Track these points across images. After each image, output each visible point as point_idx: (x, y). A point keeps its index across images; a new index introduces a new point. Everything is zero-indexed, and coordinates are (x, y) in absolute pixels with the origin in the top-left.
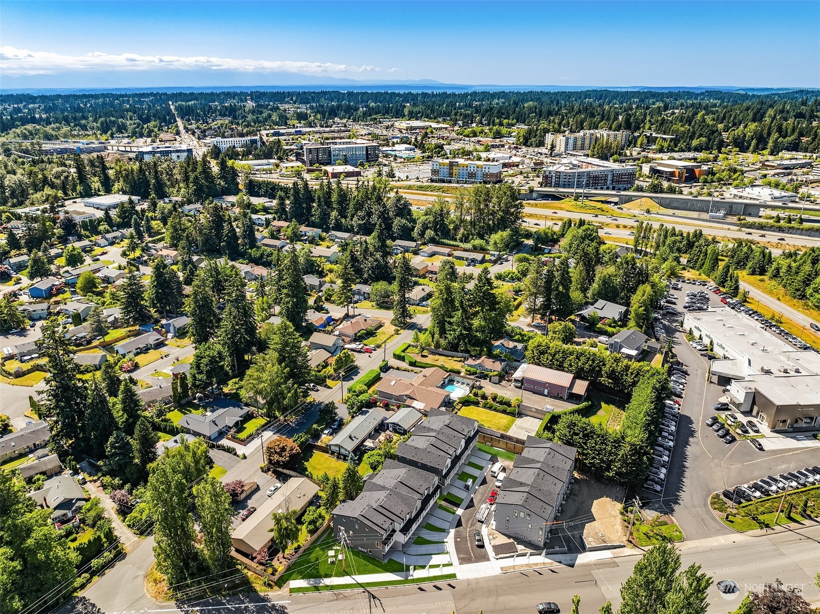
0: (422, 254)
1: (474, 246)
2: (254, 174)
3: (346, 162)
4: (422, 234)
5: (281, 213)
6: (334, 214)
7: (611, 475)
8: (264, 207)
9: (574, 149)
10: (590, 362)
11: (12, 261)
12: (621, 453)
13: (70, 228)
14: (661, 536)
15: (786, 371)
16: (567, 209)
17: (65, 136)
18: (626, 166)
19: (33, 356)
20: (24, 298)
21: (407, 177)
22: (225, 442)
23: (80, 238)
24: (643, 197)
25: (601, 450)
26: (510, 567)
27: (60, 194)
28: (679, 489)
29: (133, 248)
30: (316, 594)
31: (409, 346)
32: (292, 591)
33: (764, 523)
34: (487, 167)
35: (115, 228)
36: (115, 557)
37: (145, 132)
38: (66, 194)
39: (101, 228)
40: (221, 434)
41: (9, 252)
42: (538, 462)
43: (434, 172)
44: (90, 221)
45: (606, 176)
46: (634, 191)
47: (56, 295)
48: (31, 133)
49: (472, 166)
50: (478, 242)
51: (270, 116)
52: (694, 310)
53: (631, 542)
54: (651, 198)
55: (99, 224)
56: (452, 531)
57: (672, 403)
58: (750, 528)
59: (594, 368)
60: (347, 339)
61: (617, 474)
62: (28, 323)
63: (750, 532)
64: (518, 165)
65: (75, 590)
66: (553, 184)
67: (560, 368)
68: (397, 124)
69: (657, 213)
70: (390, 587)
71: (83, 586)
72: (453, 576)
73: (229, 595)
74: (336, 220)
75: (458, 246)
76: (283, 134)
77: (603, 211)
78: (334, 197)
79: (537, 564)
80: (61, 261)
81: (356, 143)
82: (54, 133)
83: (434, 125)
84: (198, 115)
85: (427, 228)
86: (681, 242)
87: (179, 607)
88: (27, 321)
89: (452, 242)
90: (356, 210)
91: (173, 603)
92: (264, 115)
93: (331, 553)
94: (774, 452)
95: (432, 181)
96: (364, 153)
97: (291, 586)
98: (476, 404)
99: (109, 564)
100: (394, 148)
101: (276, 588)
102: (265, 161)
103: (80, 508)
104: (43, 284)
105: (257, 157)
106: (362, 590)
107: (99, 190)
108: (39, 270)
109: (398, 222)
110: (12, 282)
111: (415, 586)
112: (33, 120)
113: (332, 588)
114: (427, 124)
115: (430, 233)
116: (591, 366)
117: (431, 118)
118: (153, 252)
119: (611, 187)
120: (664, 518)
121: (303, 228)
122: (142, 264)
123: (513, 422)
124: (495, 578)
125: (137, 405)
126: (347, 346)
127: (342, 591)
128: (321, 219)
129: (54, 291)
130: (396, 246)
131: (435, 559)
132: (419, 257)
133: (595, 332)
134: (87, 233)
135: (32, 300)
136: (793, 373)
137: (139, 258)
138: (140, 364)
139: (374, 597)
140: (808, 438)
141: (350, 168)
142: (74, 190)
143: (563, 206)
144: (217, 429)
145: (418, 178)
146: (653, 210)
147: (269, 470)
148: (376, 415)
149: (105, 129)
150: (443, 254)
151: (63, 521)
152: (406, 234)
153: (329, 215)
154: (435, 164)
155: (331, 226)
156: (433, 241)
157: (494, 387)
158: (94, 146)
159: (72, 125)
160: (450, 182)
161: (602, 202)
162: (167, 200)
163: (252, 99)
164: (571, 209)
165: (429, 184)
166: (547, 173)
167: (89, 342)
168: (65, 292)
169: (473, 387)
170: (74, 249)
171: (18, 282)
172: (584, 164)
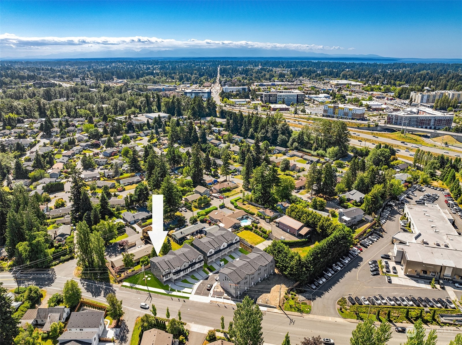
0: (287, 155)
1: (317, 153)
2: (235, 106)
3: (283, 103)
4: (292, 145)
5: (227, 127)
6: (251, 130)
7: (286, 273)
8: (221, 124)
9: (428, 101)
10: (313, 219)
11: (102, 139)
12: (292, 263)
13: (131, 127)
14: (298, 309)
15: (438, 245)
16: (393, 138)
17: (162, 82)
18: (447, 114)
19: (90, 180)
20: (101, 156)
21: (311, 113)
22: (135, 226)
23: (134, 132)
24: (447, 134)
25: (284, 260)
26: (215, 302)
27: (138, 111)
28: (327, 290)
29: (152, 138)
30: (130, 289)
31: (240, 199)
32: (122, 286)
33: (360, 317)
34: (355, 110)
35: (151, 129)
36: (70, 258)
37: (199, 81)
38: (140, 111)
39: (144, 128)
40: (135, 222)
41: (103, 136)
42: (250, 259)
43: (325, 111)
44: (140, 124)
45: (430, 120)
46: (443, 130)
47: (113, 156)
48: (148, 80)
49: (346, 109)
50: (321, 151)
51: (265, 75)
52: (420, 204)
53: (280, 307)
54: (452, 136)
55: (144, 126)
56: (201, 281)
57: (357, 249)
58: (351, 317)
59: (315, 223)
60: (215, 191)
61: (289, 274)
62: (97, 166)
63: (350, 320)
64: (383, 110)
65: (52, 266)
66: (393, 122)
67: (299, 220)
68: (331, 82)
69: (452, 146)
70: (159, 295)
71: (55, 265)
72: (188, 298)
73: (99, 281)
74: (252, 133)
75: (310, 153)
76: (265, 85)
77: (416, 141)
78: (253, 122)
79: (228, 304)
80: (121, 142)
81: (293, 93)
82: (157, 80)
83: (353, 83)
84: (229, 73)
85: (295, 141)
86: (436, 163)
87: (81, 280)
88: (96, 165)
89: (307, 151)
90: (261, 129)
91: (80, 278)
92: (262, 74)
93: (146, 276)
94: (397, 285)
95: (323, 116)
96: (296, 98)
97: (123, 284)
98: (251, 230)
99: (67, 260)
100: (318, 96)
101: (117, 283)
102: (244, 100)
103: (67, 238)
104: (109, 150)
105: (241, 98)
106: (148, 293)
107: (155, 110)
108: (110, 144)
109: (281, 137)
110: (100, 149)
111: (170, 297)
112: (152, 74)
113: (137, 289)
114: (349, 82)
115: (296, 144)
116: (313, 221)
117: (354, 79)
118: (161, 141)
119: (433, 127)
120: (307, 302)
121: (235, 136)
122: (154, 146)
123: (264, 241)
124: (205, 304)
125: (107, 204)
126: (213, 194)
127: (140, 291)
128: (245, 132)
129: (113, 154)
130: (276, 149)
131: (186, 290)
132: (285, 156)
133: (341, 206)
134: (137, 130)
135: (104, 157)
136: (443, 247)
137: (154, 143)
138: (126, 189)
139: (151, 297)
140: (425, 283)
141: (284, 106)
142: (144, 109)
143: (391, 136)
144: (134, 219)
145: (316, 114)
146: (450, 143)
147: (143, 240)
148: (199, 226)
149: (181, 79)
150: (298, 156)
151: (59, 241)
152: (284, 144)
153: (249, 130)
154: (326, 106)
155: (249, 136)
156: (296, 149)
157: (265, 224)
158: (170, 87)
159: (168, 76)
160: (333, 117)
161: (420, 135)
162: (181, 117)
163: (261, 65)
164: (396, 138)
165: (321, 117)
166: (390, 116)
167: (113, 177)
168: (117, 155)
169: (254, 222)
170: (126, 136)
171: (102, 148)
172: (422, 112)
